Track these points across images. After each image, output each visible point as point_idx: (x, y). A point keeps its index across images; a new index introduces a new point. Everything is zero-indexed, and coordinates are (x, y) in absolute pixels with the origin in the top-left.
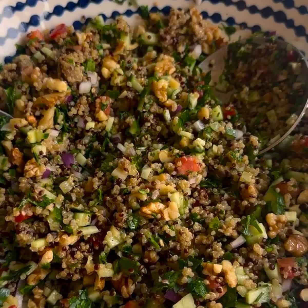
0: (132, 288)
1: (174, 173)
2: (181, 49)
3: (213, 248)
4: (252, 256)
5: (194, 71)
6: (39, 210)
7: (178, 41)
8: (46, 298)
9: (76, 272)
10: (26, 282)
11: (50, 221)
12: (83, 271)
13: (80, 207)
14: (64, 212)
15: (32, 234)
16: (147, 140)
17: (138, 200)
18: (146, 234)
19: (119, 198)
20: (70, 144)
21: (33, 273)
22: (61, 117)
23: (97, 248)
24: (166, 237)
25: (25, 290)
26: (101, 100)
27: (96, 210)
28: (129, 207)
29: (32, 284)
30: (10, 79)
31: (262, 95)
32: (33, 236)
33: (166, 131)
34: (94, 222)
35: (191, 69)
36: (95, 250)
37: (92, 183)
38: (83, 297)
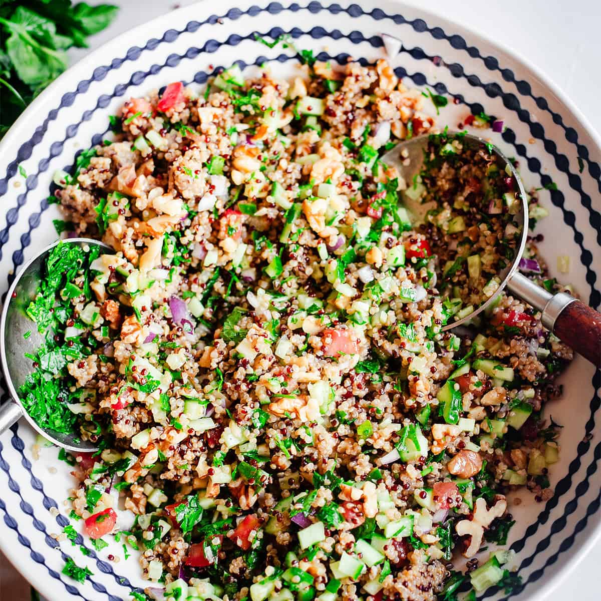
0: (253, 499)
1: (320, 353)
2: (357, 133)
3: (358, 462)
4: (403, 478)
5: (374, 169)
6: (141, 397)
7: (354, 117)
8: (147, 497)
9: (185, 474)
10: (123, 479)
11: (155, 412)
12: (193, 474)
13: (193, 393)
14: (173, 400)
15: (132, 423)
16: (291, 287)
17: (268, 392)
18: (275, 436)
19: (244, 387)
20: (181, 282)
21: (132, 468)
22: (171, 248)
23: (212, 446)
24: (300, 443)
25: (122, 486)
26: (229, 221)
27: (212, 398)
28: (255, 400)
29: (130, 480)
30: (101, 185)
31: (468, 225)
32: (134, 426)
33: (319, 275)
34: (210, 413)
35: (370, 165)
36: (209, 448)
37: (210, 360)
38: (194, 504)
